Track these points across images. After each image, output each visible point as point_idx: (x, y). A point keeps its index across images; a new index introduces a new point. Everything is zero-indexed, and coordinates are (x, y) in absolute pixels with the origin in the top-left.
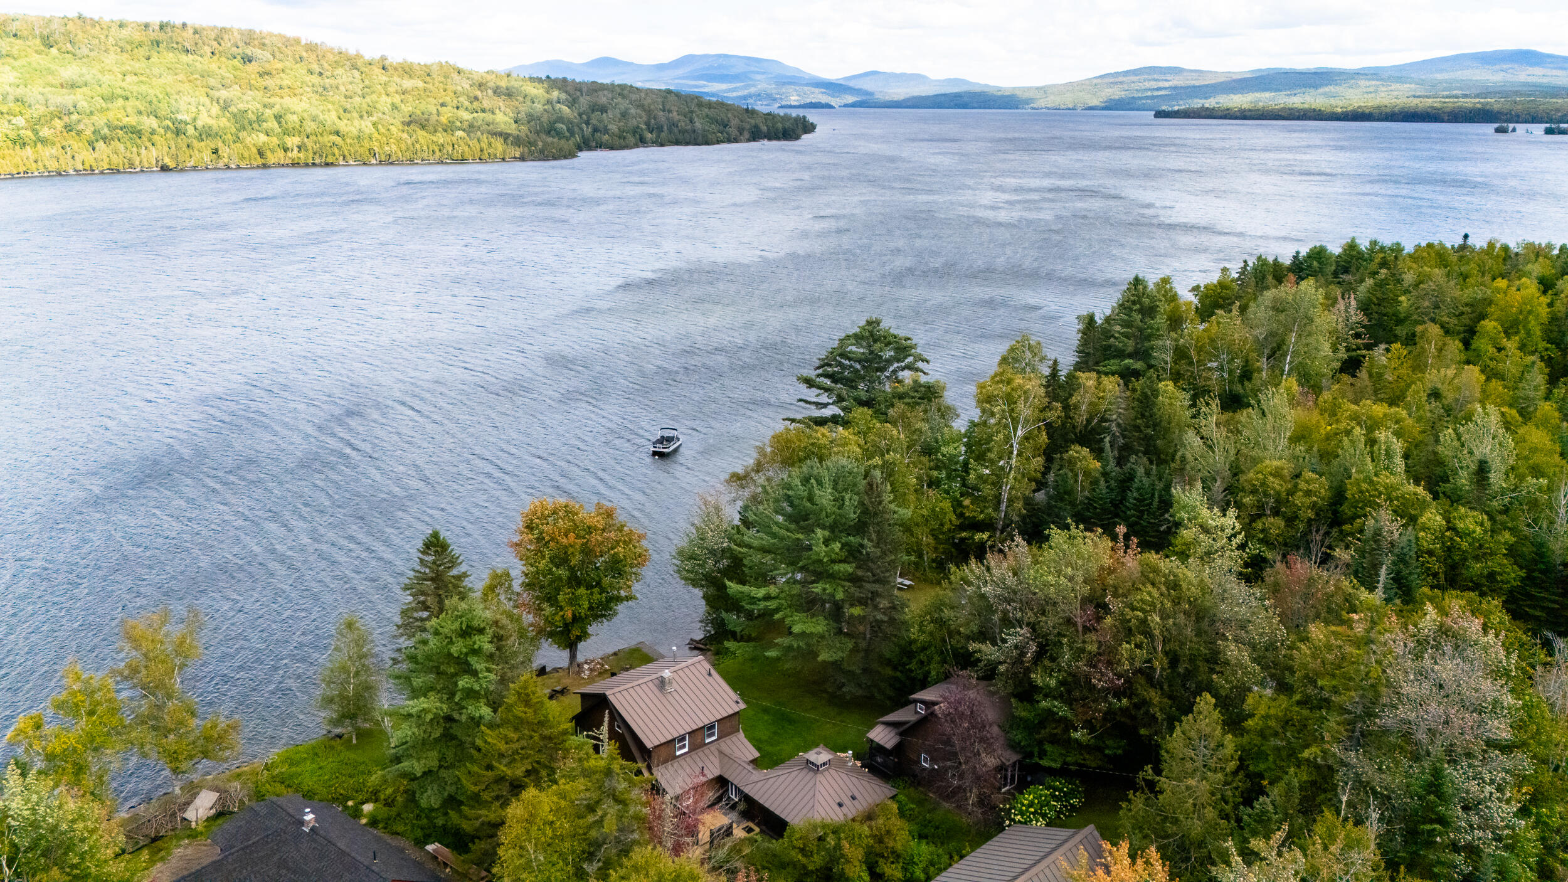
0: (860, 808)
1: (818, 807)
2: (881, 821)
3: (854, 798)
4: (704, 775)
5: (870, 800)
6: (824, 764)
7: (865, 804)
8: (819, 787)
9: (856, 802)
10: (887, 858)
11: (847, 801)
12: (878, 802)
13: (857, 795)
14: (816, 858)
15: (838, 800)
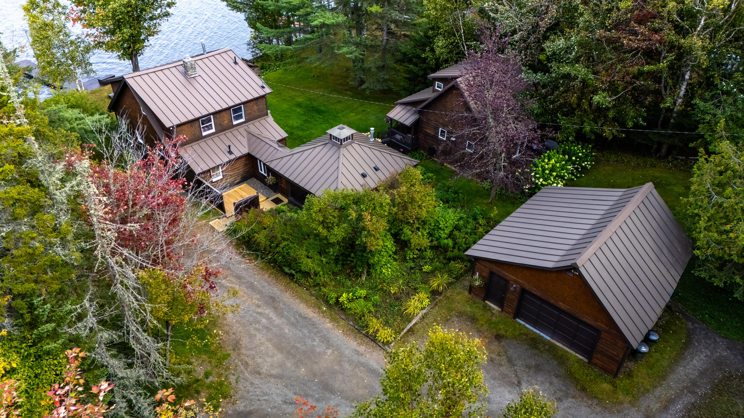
0: (383, 178)
1: (341, 178)
2: (404, 189)
3: (376, 169)
4: (230, 152)
5: (392, 170)
6: (347, 139)
7: (388, 175)
8: (342, 159)
9: (379, 173)
10: (412, 225)
11: (370, 172)
12: (399, 171)
13: (380, 166)
14: (336, 230)
15: (362, 171)
